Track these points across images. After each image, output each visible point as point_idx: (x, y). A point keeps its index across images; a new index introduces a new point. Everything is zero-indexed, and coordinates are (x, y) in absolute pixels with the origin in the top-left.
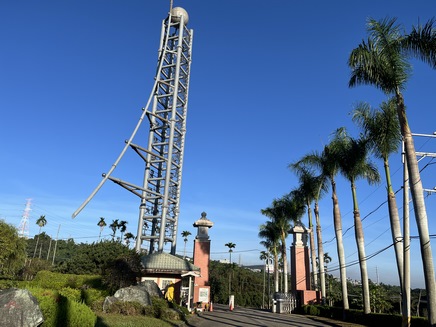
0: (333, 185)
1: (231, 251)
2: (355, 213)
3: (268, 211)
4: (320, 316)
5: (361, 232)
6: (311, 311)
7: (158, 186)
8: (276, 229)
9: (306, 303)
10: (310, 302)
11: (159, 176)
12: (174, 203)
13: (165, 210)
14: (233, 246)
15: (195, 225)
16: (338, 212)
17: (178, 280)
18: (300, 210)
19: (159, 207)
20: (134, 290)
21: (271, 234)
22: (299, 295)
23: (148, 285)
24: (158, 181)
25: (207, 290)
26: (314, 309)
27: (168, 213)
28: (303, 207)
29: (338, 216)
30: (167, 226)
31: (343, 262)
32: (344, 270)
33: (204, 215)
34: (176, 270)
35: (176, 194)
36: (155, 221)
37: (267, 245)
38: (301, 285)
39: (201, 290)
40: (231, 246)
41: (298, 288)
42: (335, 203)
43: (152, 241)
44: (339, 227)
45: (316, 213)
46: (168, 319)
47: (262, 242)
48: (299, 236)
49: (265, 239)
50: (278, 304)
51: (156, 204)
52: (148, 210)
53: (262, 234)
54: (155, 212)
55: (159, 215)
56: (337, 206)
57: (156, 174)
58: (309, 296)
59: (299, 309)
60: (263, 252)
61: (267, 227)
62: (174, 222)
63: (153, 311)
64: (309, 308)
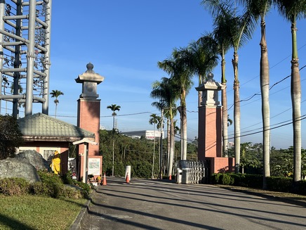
0: (263, 27)
1: (114, 114)
2: (293, 63)
3: (166, 65)
4: (235, 185)
5: (299, 87)
6: (224, 180)
7: (18, 29)
8: (175, 86)
9: (216, 171)
10: (221, 171)
11: (19, 13)
12: (43, 52)
13: (31, 61)
14: (117, 108)
15: (78, 81)
16: (266, 62)
17: (64, 149)
18: (211, 61)
19: (22, 58)
20: (13, 163)
21: (167, 93)
22: (209, 163)
23: (30, 156)
24: (18, 21)
25: (99, 160)
26: (227, 177)
27: (35, 65)
28: (214, 58)
29: (266, 67)
30: (35, 82)
31: (268, 123)
32: (268, 133)
33: (90, 68)
34: (62, 137)
35: (45, 40)
36: (17, 76)
37: (160, 106)
38: (210, 152)
39: (90, 160)
40: (114, 108)
41: (208, 154)
42: (263, 51)
43: (15, 102)
44: (266, 81)
45: (235, 64)
46: (67, 198)
47: (154, 103)
48: (210, 94)
49: (158, 100)
50: (184, 174)
51: (17, 53)
52: (7, 61)
53: (155, 93)
54: (17, 64)
55: (23, 67)
56: (265, 55)
57: (13, 11)
58: (220, 164)
59: (209, 178)
60: (154, 116)
61: (162, 85)
62: (43, 77)
63: (46, 189)
64: (221, 177)
